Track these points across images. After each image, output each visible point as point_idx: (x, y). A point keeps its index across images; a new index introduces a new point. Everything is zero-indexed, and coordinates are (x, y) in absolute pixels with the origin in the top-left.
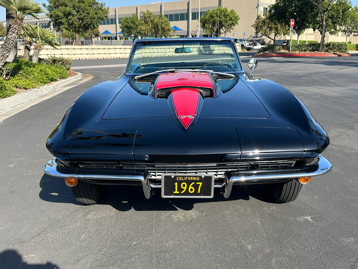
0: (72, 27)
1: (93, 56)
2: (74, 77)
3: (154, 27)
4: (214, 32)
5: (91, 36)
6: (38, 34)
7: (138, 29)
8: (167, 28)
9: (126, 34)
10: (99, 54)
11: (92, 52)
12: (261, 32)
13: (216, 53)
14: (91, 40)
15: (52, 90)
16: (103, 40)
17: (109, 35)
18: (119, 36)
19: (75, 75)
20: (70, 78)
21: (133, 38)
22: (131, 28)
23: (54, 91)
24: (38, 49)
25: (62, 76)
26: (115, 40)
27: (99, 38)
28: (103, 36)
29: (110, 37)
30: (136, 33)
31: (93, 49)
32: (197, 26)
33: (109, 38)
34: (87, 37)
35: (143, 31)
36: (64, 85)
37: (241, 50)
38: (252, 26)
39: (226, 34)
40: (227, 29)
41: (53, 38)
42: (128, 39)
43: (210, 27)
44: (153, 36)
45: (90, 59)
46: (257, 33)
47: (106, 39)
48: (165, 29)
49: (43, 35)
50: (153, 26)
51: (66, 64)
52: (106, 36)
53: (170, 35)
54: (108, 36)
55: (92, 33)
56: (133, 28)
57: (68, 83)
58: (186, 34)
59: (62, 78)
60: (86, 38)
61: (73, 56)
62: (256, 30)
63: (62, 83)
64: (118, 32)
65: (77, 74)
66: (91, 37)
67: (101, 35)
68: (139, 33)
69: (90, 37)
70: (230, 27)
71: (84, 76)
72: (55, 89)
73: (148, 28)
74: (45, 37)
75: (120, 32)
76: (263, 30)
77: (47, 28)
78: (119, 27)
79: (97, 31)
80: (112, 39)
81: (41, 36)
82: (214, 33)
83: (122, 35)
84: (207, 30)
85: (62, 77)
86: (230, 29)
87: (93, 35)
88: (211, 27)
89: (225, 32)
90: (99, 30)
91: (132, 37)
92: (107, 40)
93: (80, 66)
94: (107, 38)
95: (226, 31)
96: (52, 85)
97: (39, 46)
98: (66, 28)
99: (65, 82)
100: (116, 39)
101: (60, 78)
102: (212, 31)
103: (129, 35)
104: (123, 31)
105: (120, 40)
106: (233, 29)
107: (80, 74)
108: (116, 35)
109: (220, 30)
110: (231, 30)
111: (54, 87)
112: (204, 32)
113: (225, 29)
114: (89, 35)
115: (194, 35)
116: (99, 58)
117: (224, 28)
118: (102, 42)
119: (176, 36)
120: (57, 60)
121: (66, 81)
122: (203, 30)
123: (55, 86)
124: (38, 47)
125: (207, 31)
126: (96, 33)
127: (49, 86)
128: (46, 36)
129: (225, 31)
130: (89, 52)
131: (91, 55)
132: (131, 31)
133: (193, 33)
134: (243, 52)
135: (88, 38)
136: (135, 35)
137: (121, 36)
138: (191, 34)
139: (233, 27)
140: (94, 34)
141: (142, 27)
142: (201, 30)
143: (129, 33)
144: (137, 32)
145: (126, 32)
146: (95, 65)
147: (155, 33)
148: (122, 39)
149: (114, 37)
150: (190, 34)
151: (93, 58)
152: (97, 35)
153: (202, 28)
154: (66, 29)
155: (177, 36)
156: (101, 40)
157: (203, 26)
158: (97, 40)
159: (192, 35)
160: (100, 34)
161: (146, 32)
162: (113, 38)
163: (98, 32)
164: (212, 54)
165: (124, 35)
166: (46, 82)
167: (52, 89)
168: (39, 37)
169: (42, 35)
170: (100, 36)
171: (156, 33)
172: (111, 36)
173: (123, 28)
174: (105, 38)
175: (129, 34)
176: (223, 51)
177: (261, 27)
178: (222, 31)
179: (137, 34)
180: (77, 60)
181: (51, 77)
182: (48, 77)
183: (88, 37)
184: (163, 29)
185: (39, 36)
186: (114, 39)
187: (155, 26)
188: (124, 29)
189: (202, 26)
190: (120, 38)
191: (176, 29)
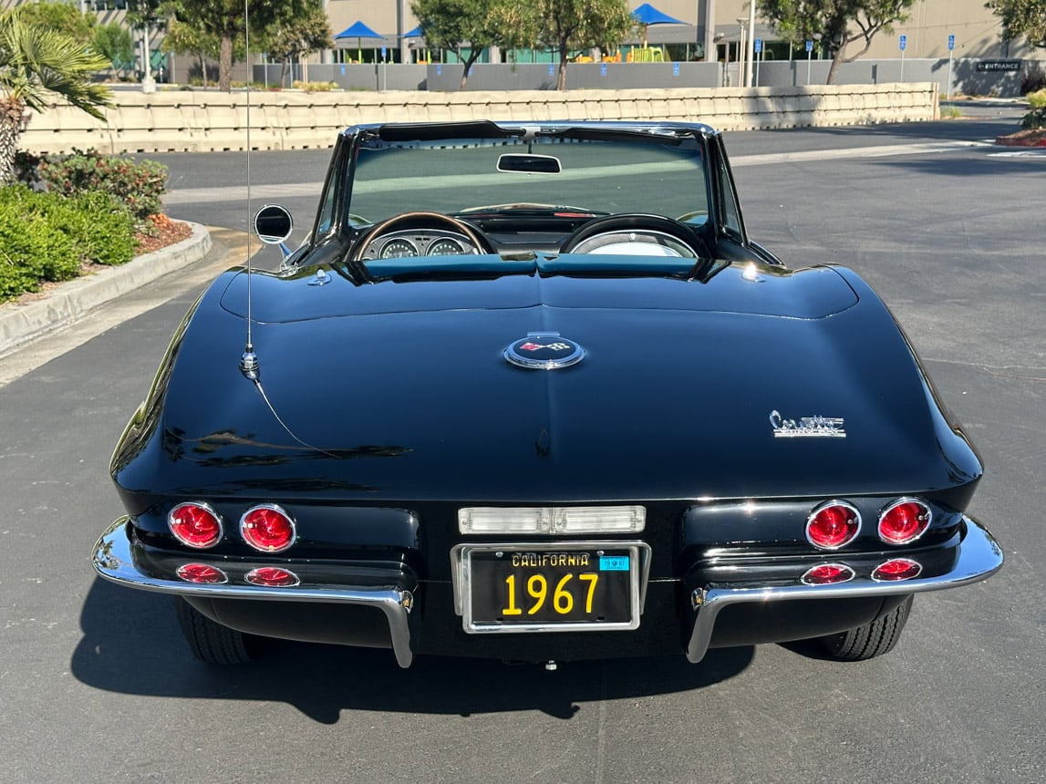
0: (203, 10)
1: (285, 137)
2: (166, 252)
3: (557, 13)
4: (817, 31)
5: (294, 45)
6: (16, 49)
7: (489, 19)
8: (611, 15)
9: (436, 40)
10: (312, 128)
11: (284, 119)
12: (1029, 31)
13: (826, 125)
14: (296, 60)
15: (36, 327)
16: (342, 61)
17: (368, 43)
18: (410, 45)
19: (174, 241)
20: (146, 255)
21: (466, 55)
22: (460, 13)
23: (47, 335)
24: (11, 118)
25: (105, 252)
26: (391, 63)
27: (329, 54)
28: (342, 46)
29: (372, 51)
30: (481, 36)
31: (286, 106)
32: (744, 8)
33: (368, 55)
34: (277, 49)
35: (510, 26)
36: (111, 294)
37: (938, 110)
38: (987, 5)
39: (872, 41)
40: (876, 17)
41: (84, 67)
42: (445, 61)
43: (801, 10)
44: (551, 47)
45: (272, 148)
46: (1009, 36)
47: (355, 58)
48: (602, 20)
49: (36, 55)
50: (551, 6)
51: (133, 189)
52: (355, 46)
53: (626, 42)
54: (363, 46)
55: (300, 35)
56: (468, 15)
57: (134, 287)
58: (694, 40)
59: (103, 259)
60: (272, 55)
61: (199, 137)
62: (1006, 24)
63: (97, 289)
64: (406, 30)
65: (188, 233)
66: (295, 52)
67: (335, 43)
68: (492, 36)
69: (290, 49)
70: (891, 12)
71: (223, 241)
72: (54, 322)
73: (532, 14)
74: (44, 65)
75: (412, 29)
76: (1036, 25)
77: (116, 11)
78: (411, 11)
79: (321, 24)
80: (380, 59)
81: (25, 58)
82: (818, 36)
83: (420, 42)
84: (788, 25)
85: (107, 257)
86: (891, 21)
87: (303, 41)
88: (805, 9)
89: (866, 33)
90: (327, 22)
91: (463, 49)
92: (360, 62)
93: (219, 186)
94: (360, 53)
95: (871, 27)
96: (42, 304)
97: (15, 106)
98: (177, 14)
99: (114, 281)
100: (398, 59)
101: (96, 261)
102: (810, 29)
103: (452, 45)
104: (424, 28)
105: (415, 61)
106: (903, 20)
107: (200, 231)
108: (399, 41)
109: (843, 23)
110: (896, 24)
111: (51, 311)
112: (772, 32)
113: (869, 20)
114: (286, 43)
115: (726, 41)
116: (312, 146)
117: (861, 14)
118: (337, 70)
119: (649, 45)
120: (91, 174)
121: (124, 276)
122: (767, 21)
123: (59, 309)
124: (11, 108)
125: (786, 29)
126: (313, 34)
127: (23, 309)
128: (47, 59)
129: (867, 28)
130: (273, 122)
131: (278, 133)
132: (457, 27)
133: (722, 35)
134: (947, 118)
135: (280, 55)
136: (473, 44)
137: (416, 47)
138: (716, 40)
139: (901, 9)
140: (305, 39)
141: (503, 11)
142: (760, 21)
143: (449, 36)
144: (485, 32)
145: (438, 31)
146: (285, 182)
147: (558, 34)
148: (421, 59)
149: (388, 51)
150: (710, 36)
151: (287, 147)
152: (318, 44)
153: (766, 14)
154: (181, 18)
155: (655, 45)
156: (336, 61)
157: (770, 7)
158: (319, 63)
159: (720, 43)
160: (331, 39)
161: (522, 32)
162: (384, 54)
163: (323, 28)
164: (809, 128)
165: (428, 43)
166: (11, 289)
167: (40, 322)
168: (20, 61)
169: (29, 54)
170: (330, 48)
171: (563, 34)
172: (378, 47)
173: (426, 16)
174: (353, 54)
175: (452, 41)
176: (861, 112)
177: (1028, 10)
178: (851, 25)
179: (481, 40)
180: (219, 155)
181: (39, 263)
182: (22, 265)
183: (281, 50)
184: (595, 21)
185: (18, 58)
186: (388, 61)
187: (559, 7)
188: (432, 18)
189: (764, 8)
190: (414, 53)
191: (649, 20)
